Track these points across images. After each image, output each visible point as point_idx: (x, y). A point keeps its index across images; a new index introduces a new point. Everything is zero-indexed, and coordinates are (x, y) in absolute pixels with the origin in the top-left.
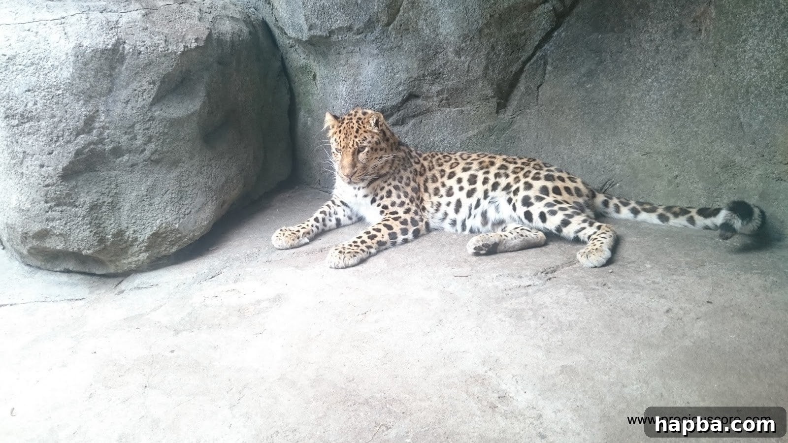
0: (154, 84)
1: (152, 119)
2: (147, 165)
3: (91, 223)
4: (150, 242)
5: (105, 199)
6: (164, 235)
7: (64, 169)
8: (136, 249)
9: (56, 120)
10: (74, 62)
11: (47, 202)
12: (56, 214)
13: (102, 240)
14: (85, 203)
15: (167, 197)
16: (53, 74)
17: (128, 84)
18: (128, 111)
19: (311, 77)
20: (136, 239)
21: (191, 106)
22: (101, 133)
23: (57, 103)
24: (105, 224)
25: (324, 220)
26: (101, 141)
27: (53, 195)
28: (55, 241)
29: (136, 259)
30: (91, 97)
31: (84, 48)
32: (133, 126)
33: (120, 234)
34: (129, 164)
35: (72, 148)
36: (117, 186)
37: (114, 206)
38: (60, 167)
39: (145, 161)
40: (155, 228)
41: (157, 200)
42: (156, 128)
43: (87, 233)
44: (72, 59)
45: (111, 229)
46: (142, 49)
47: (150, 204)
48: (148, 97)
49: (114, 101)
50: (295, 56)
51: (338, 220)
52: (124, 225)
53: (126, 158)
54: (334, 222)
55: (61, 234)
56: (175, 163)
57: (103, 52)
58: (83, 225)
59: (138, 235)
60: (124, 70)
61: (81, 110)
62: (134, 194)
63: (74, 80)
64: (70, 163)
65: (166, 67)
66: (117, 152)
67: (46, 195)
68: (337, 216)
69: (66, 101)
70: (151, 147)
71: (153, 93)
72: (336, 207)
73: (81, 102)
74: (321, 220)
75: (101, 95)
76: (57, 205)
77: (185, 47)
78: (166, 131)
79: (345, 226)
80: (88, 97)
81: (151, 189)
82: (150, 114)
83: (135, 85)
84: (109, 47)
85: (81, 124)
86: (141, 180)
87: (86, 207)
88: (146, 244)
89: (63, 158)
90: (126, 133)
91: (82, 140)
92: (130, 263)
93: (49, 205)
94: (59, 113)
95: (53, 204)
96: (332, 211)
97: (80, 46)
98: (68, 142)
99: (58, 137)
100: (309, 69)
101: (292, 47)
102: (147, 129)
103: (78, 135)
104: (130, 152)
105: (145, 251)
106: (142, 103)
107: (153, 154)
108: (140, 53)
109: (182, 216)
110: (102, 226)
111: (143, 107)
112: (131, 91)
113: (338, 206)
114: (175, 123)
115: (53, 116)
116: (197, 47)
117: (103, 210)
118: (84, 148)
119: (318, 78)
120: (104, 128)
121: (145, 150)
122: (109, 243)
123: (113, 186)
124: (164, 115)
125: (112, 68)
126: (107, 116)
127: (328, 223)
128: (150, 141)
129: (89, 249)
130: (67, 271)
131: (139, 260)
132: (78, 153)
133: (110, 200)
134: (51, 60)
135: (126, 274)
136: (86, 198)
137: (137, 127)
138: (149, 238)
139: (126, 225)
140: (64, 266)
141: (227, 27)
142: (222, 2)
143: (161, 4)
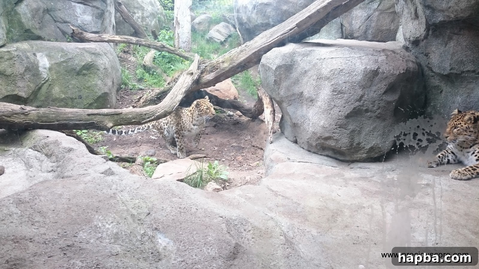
0: (386, 86)
1: (382, 100)
2: (375, 118)
3: (350, 137)
4: (369, 150)
5: (357, 129)
6: (374, 148)
7: (348, 114)
8: (362, 151)
9: (350, 95)
10: (363, 74)
11: (336, 126)
12: (337, 131)
13: (352, 145)
14: (350, 129)
15: (379, 133)
16: (355, 77)
17: (377, 85)
18: (375, 95)
19: (439, 92)
20: (364, 147)
21: (395, 97)
22: (364, 102)
23: (353, 88)
24: (355, 139)
25: (442, 158)
26: (363, 106)
27: (340, 123)
28: (332, 142)
29: (361, 156)
30: (364, 88)
31: (367, 69)
32: (375, 102)
33: (359, 144)
34: (369, 116)
35: (353, 107)
36: (362, 124)
37: (360, 132)
38: (347, 113)
39: (375, 116)
40: (372, 145)
41: (375, 133)
42: (382, 104)
43: (347, 141)
44: (363, 72)
45: (356, 141)
46: (385, 71)
47: (373, 135)
48: (383, 91)
49: (370, 91)
50: (433, 80)
51: (449, 160)
52: (361, 141)
53: (369, 114)
54: (446, 160)
55: (336, 139)
56: (384, 120)
57: (373, 71)
58: (346, 137)
59: (365, 146)
60: (377, 79)
61: (360, 92)
62: (368, 129)
63: (361, 81)
64: (351, 112)
65: (391, 80)
66: (367, 111)
67: (337, 123)
68: (449, 158)
69: (356, 88)
70: (379, 111)
71: (385, 89)
72: (448, 154)
73: (361, 89)
74: (441, 158)
75: (367, 88)
76: (339, 128)
77: (399, 72)
78: (385, 106)
79: (451, 164)
80: (363, 87)
81: (375, 128)
82: (381, 98)
83: (379, 85)
84: (375, 69)
85: (358, 98)
86: (372, 124)
87: (350, 130)
88: (367, 151)
89: (348, 110)
90: (372, 104)
91: (357, 104)
92: (357, 157)
93: (336, 127)
94: (352, 92)
95: (338, 127)
96: (446, 155)
97: (366, 68)
98: (352, 104)
99: (349, 101)
100: (439, 88)
101: (433, 76)
102: (379, 103)
103: (357, 101)
104: (371, 112)
105: (366, 153)
106: (380, 93)
107: (378, 114)
108: (384, 73)
109: (382, 142)
110: (354, 139)
111: (380, 95)
112: (377, 87)
113: (450, 153)
114: (389, 103)
115: (350, 93)
116: (403, 73)
117: (356, 133)
118: (357, 107)
119: (443, 92)
120: (365, 100)
121: (376, 112)
122: (353, 147)
123: (361, 124)
124: (386, 99)
125: (374, 78)
126: (367, 96)
127: (444, 161)
128: (379, 109)
129: (345, 148)
130: (327, 156)
131: (361, 157)
132: (354, 109)
133: (359, 129)
134: (355, 72)
135: (353, 162)
136: (351, 127)
137: (376, 102)
138: (369, 148)
139: (362, 141)
140: (327, 153)
141: (411, 65)
142: (407, 54)
143: (389, 53)
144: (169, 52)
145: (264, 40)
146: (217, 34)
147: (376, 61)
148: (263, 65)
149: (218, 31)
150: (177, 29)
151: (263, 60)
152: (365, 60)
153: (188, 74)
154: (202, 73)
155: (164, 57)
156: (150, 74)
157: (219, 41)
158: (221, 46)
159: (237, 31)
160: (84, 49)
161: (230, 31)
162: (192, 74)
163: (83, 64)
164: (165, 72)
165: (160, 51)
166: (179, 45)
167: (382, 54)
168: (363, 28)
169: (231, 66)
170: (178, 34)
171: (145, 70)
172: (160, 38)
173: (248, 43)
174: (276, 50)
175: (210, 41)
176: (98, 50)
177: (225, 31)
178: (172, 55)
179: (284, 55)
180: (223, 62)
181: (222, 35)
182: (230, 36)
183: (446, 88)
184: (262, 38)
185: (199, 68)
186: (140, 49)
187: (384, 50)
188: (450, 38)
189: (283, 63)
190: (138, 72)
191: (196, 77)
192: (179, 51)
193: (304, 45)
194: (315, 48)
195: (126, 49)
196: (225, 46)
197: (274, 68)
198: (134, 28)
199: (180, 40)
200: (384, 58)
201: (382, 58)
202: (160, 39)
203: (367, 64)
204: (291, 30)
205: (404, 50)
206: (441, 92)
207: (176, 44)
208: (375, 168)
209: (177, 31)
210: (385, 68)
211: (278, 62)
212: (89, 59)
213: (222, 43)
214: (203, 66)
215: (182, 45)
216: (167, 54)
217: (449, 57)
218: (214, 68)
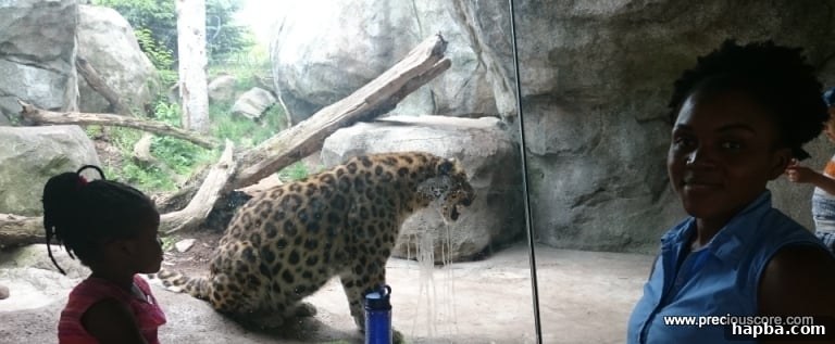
4: (461, 247)
6: (467, 245)
19: (541, 176)
20: (455, 244)
21: (486, 184)
29: (453, 254)
40: (464, 241)
46: (472, 154)
50: (535, 164)
57: (457, 154)
59: (457, 242)
77: (488, 154)
84: (460, 151)
97: (449, 150)
100: (541, 171)
101: (531, 158)
108: (471, 156)
109: (476, 237)
116: (493, 155)
119: (545, 177)
138: (461, 245)
141: (504, 146)
142: (501, 132)
143: (476, 132)
144: (177, 137)
145: (326, 118)
146: (248, 106)
147: (460, 143)
148: (327, 151)
149: (249, 101)
150: (185, 100)
151: (327, 144)
152: (448, 141)
153: (221, 167)
154: (239, 165)
155: (167, 144)
156: (147, 171)
157: (252, 117)
158: (255, 125)
159: (278, 101)
160: (50, 136)
161: (269, 101)
162: (226, 167)
163: (51, 158)
164: (172, 168)
165: (159, 135)
166: (189, 124)
167: (468, 133)
168: (460, 97)
169: (282, 154)
170: (188, 108)
171: (138, 165)
172: (159, 114)
173: (303, 123)
174: (342, 132)
175: (237, 116)
176: (71, 137)
177: (260, 102)
178: (182, 141)
179: (354, 138)
180: (270, 149)
181: (257, 108)
182: (268, 109)
183: (547, 172)
184: (323, 116)
185: (234, 158)
186: (123, 132)
187: (470, 129)
188: (542, 115)
189: (353, 147)
190: (125, 169)
191: (231, 171)
192: (193, 135)
193: (378, 124)
194: (391, 129)
195: (99, 134)
196: (261, 124)
197: (341, 155)
198: (108, 99)
199: (192, 118)
200: (469, 138)
201: (467, 138)
202: (159, 117)
203: (450, 146)
204: (358, 106)
205: (496, 128)
206: (543, 176)
207: (185, 123)
208: (469, 267)
209: (185, 103)
210: (471, 150)
211: (346, 146)
212: (59, 151)
213: (256, 120)
214: (240, 156)
215: (194, 125)
216: (173, 140)
217: (544, 135)
218: (257, 158)
